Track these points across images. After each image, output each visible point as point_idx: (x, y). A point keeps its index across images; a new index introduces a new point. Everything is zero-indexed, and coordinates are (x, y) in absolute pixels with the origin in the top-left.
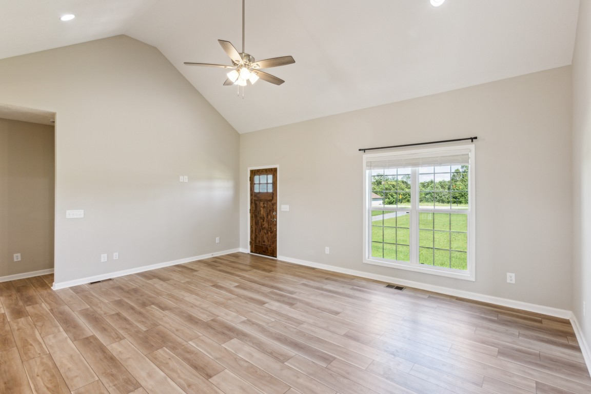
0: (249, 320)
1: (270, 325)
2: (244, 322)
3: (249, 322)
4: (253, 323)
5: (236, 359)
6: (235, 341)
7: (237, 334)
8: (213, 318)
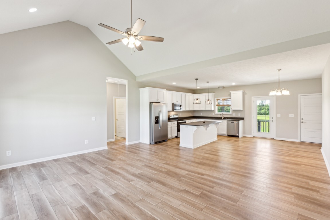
0: (129, 182)
1: (119, 179)
2: (132, 181)
3: (129, 181)
4: (127, 180)
5: (137, 168)
6: (137, 173)
7: (136, 175)
8: (150, 183)
